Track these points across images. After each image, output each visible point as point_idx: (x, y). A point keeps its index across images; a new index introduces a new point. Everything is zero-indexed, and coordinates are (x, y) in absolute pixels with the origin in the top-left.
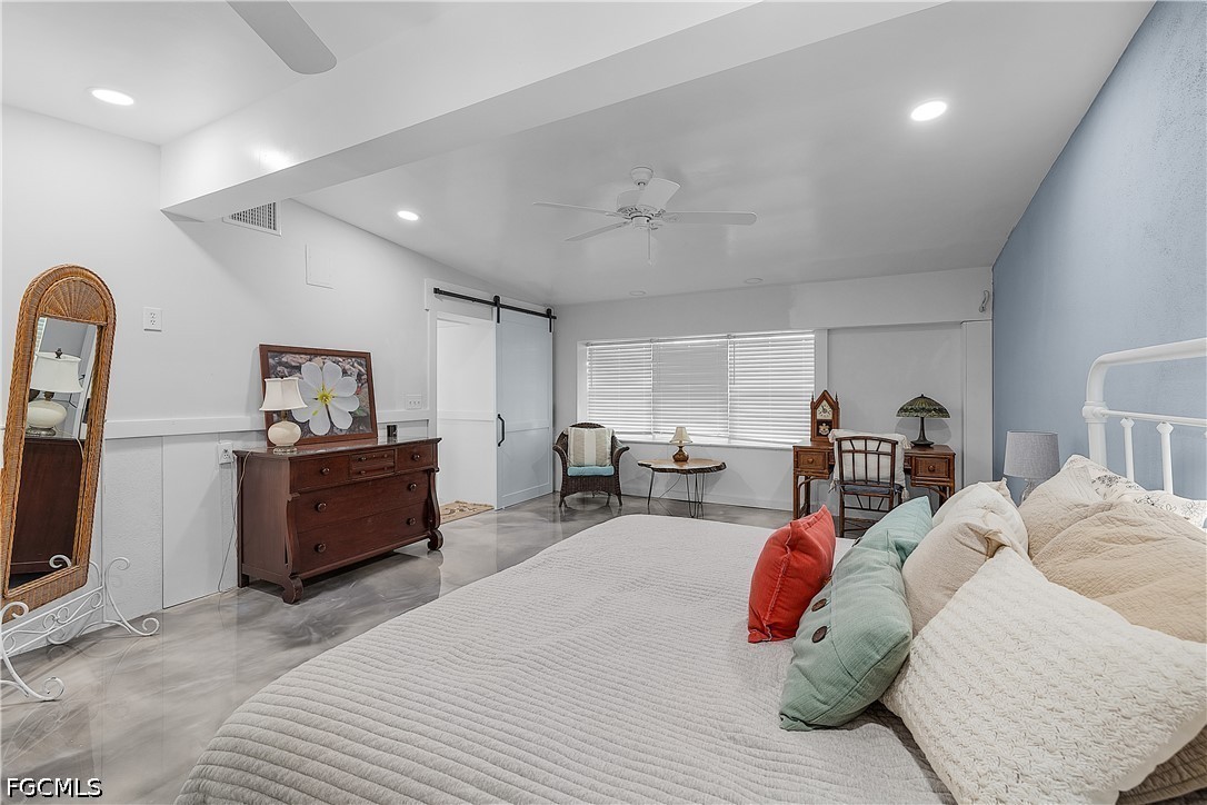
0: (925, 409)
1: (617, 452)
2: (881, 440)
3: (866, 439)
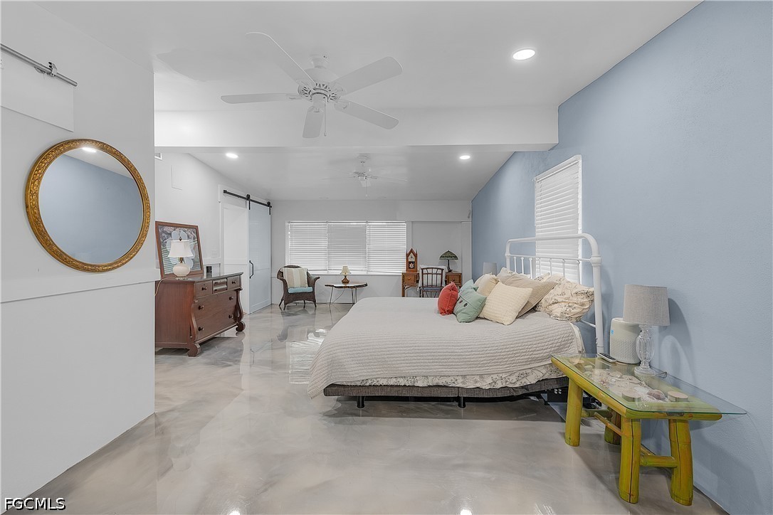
0: (449, 256)
1: (311, 281)
2: (438, 269)
3: (432, 268)
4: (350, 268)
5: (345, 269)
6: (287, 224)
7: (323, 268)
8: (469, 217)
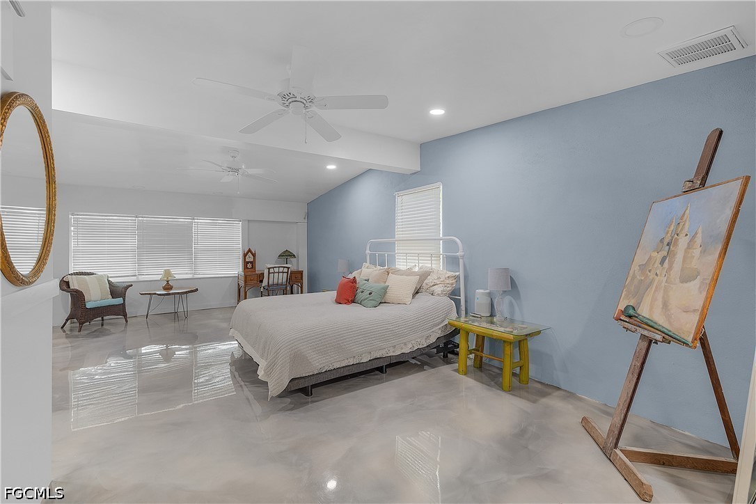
0: (287, 255)
4: (173, 271)
5: (167, 273)
6: (70, 216)
7: (130, 273)
8: (305, 218)
